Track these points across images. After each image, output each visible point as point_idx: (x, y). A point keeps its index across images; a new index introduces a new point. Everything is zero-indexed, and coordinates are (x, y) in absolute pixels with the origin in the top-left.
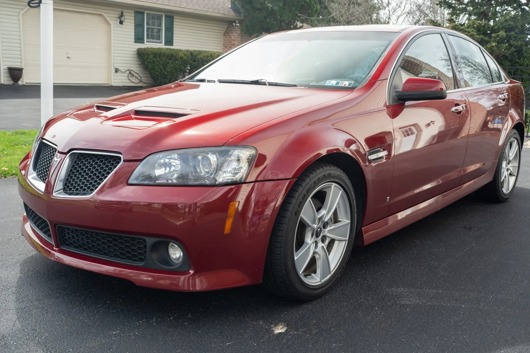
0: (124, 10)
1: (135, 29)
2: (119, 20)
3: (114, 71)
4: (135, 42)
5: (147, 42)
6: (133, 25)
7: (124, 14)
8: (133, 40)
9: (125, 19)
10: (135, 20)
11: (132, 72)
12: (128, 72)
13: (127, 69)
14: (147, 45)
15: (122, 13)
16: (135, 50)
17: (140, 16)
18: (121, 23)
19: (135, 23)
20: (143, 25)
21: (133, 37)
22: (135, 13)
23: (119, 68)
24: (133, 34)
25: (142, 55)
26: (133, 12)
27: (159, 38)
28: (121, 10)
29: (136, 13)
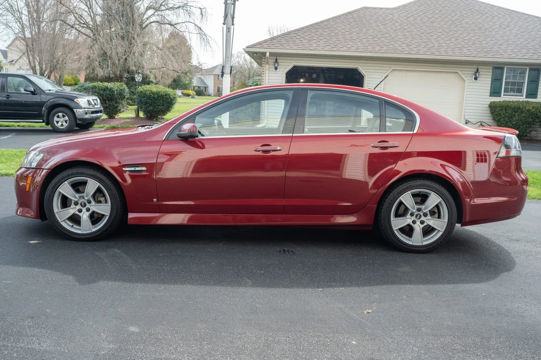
0: (479, 67)
1: (491, 84)
2: (474, 77)
3: (465, 122)
4: (490, 96)
5: (504, 95)
6: (490, 80)
7: (480, 70)
8: (489, 94)
9: (479, 75)
10: (492, 75)
11: (483, 124)
12: (479, 123)
13: (478, 121)
14: (504, 98)
15: (477, 70)
16: (489, 103)
17: (499, 71)
18: (476, 79)
19: (492, 78)
20: (501, 80)
21: (489, 91)
22: (493, 69)
23: (470, 120)
24: (489, 88)
25: (493, 107)
26: (491, 68)
27: (520, 91)
28: (477, 67)
29: (495, 68)
